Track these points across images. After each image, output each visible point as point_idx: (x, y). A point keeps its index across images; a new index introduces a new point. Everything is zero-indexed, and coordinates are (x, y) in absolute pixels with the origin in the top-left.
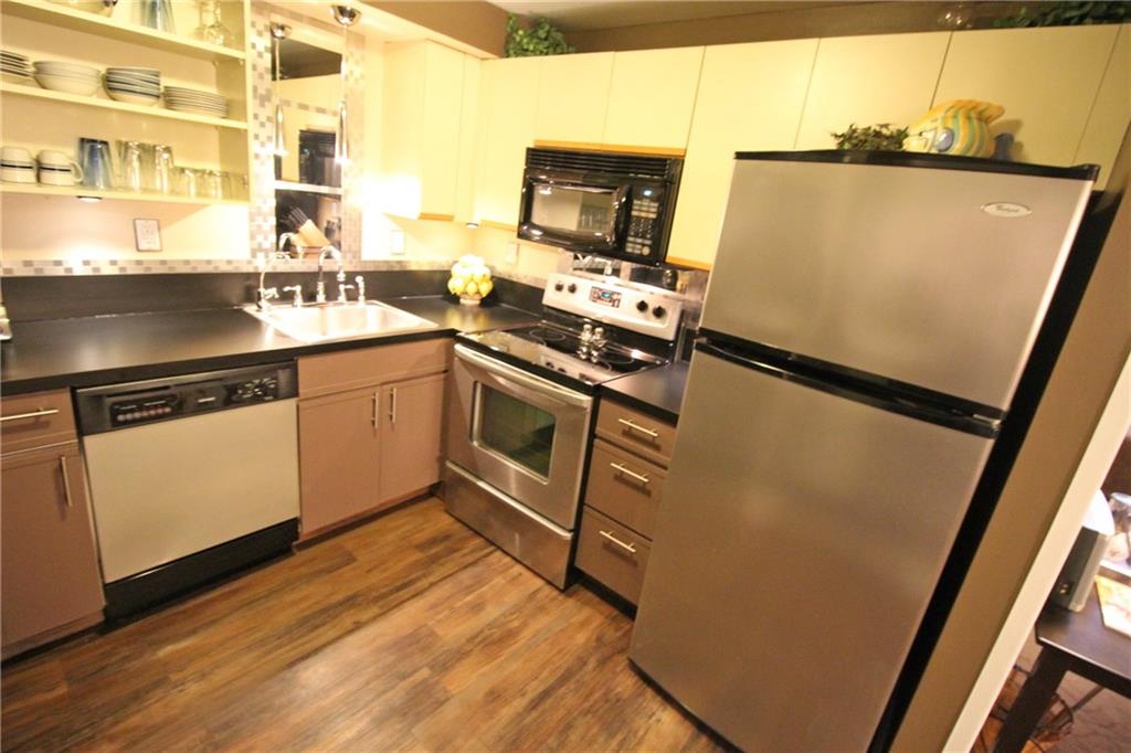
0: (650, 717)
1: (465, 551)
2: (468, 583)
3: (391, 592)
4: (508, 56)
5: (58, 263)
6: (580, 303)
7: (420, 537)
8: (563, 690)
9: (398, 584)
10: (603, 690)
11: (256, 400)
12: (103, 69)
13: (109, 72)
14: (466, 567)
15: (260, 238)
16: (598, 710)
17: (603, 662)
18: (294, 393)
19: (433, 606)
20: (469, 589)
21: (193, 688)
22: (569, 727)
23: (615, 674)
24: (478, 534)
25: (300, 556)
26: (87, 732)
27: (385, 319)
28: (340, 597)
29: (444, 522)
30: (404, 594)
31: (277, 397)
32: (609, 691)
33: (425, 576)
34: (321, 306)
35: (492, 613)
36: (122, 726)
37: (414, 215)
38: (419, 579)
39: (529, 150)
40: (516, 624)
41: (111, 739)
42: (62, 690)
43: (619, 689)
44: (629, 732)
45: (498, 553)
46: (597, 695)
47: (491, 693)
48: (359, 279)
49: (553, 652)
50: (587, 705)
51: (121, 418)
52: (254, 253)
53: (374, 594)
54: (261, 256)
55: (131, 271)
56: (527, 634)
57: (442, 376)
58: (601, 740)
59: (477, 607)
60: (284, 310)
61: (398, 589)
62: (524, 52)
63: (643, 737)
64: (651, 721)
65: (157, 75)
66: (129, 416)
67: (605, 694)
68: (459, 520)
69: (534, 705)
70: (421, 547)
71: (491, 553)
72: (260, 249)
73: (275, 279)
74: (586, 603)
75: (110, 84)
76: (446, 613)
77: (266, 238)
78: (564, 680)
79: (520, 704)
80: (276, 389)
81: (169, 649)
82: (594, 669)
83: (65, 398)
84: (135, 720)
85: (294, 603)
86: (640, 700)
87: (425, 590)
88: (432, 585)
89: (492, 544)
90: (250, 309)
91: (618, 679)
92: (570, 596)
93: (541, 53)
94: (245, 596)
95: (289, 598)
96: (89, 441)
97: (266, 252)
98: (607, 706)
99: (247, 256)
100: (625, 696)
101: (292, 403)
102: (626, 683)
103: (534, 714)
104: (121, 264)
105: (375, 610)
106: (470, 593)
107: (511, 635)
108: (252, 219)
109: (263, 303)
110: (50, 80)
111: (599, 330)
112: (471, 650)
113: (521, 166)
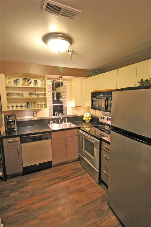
0: (109, 216)
1: (81, 172)
2: (79, 178)
3: (65, 177)
4: (89, 77)
5: (24, 119)
6: (105, 121)
7: (74, 168)
8: (91, 205)
9: (67, 176)
10: (100, 207)
11: (45, 139)
12: (29, 92)
13: (30, 93)
14: (80, 175)
15: (50, 113)
16: (97, 211)
17: (102, 201)
18: (51, 138)
19: (72, 182)
20: (80, 180)
21: (31, 187)
22: (90, 212)
23: (104, 205)
24: (85, 169)
25: (53, 168)
26: (16, 190)
27: (70, 125)
28: (57, 177)
29: (79, 166)
30: (67, 178)
31: (48, 139)
32: (101, 208)
33: (72, 176)
34: (59, 124)
35: (82, 185)
36: (20, 190)
37: (74, 107)
38: (71, 176)
39: (92, 93)
40: (86, 189)
41: (18, 192)
42: (15, 183)
43: (104, 208)
44: (103, 218)
45: (88, 174)
46: (98, 208)
47: (76, 201)
48: (66, 119)
49: (92, 196)
50: (95, 209)
51: (26, 141)
52: (50, 115)
53: (62, 177)
54: (51, 116)
55: (30, 120)
56: (88, 191)
57: (78, 136)
58: (96, 218)
59: (80, 184)
60: (54, 124)
61: (67, 177)
62: (91, 76)
63: (106, 220)
64: (109, 217)
65: (36, 92)
66: (27, 141)
67: (100, 208)
68: (82, 166)
69: (84, 206)
70: (73, 170)
71: (86, 173)
72: (51, 115)
73: (53, 119)
74: (103, 188)
75: (30, 94)
76: (73, 183)
77: (51, 113)
78: (92, 202)
79: (81, 205)
80: (48, 138)
81: (30, 180)
82: (100, 202)
83: (19, 138)
84: (22, 190)
85: (49, 176)
86: (108, 212)
87: (71, 178)
88: (73, 177)
89: (87, 172)
90: (49, 125)
91: (105, 206)
92: (100, 185)
93: (94, 75)
94: (42, 174)
95: (49, 175)
96: (22, 144)
97: (52, 115)
98: (100, 211)
99: (49, 116)
100: (105, 210)
101: (51, 140)
102: (106, 207)
103: (83, 208)
104: (28, 119)
105: (61, 180)
106: (79, 180)
107: (84, 191)
108: (49, 110)
109: (51, 124)
110: (24, 95)
111: (108, 126)
112: (76, 192)
113: (91, 96)
